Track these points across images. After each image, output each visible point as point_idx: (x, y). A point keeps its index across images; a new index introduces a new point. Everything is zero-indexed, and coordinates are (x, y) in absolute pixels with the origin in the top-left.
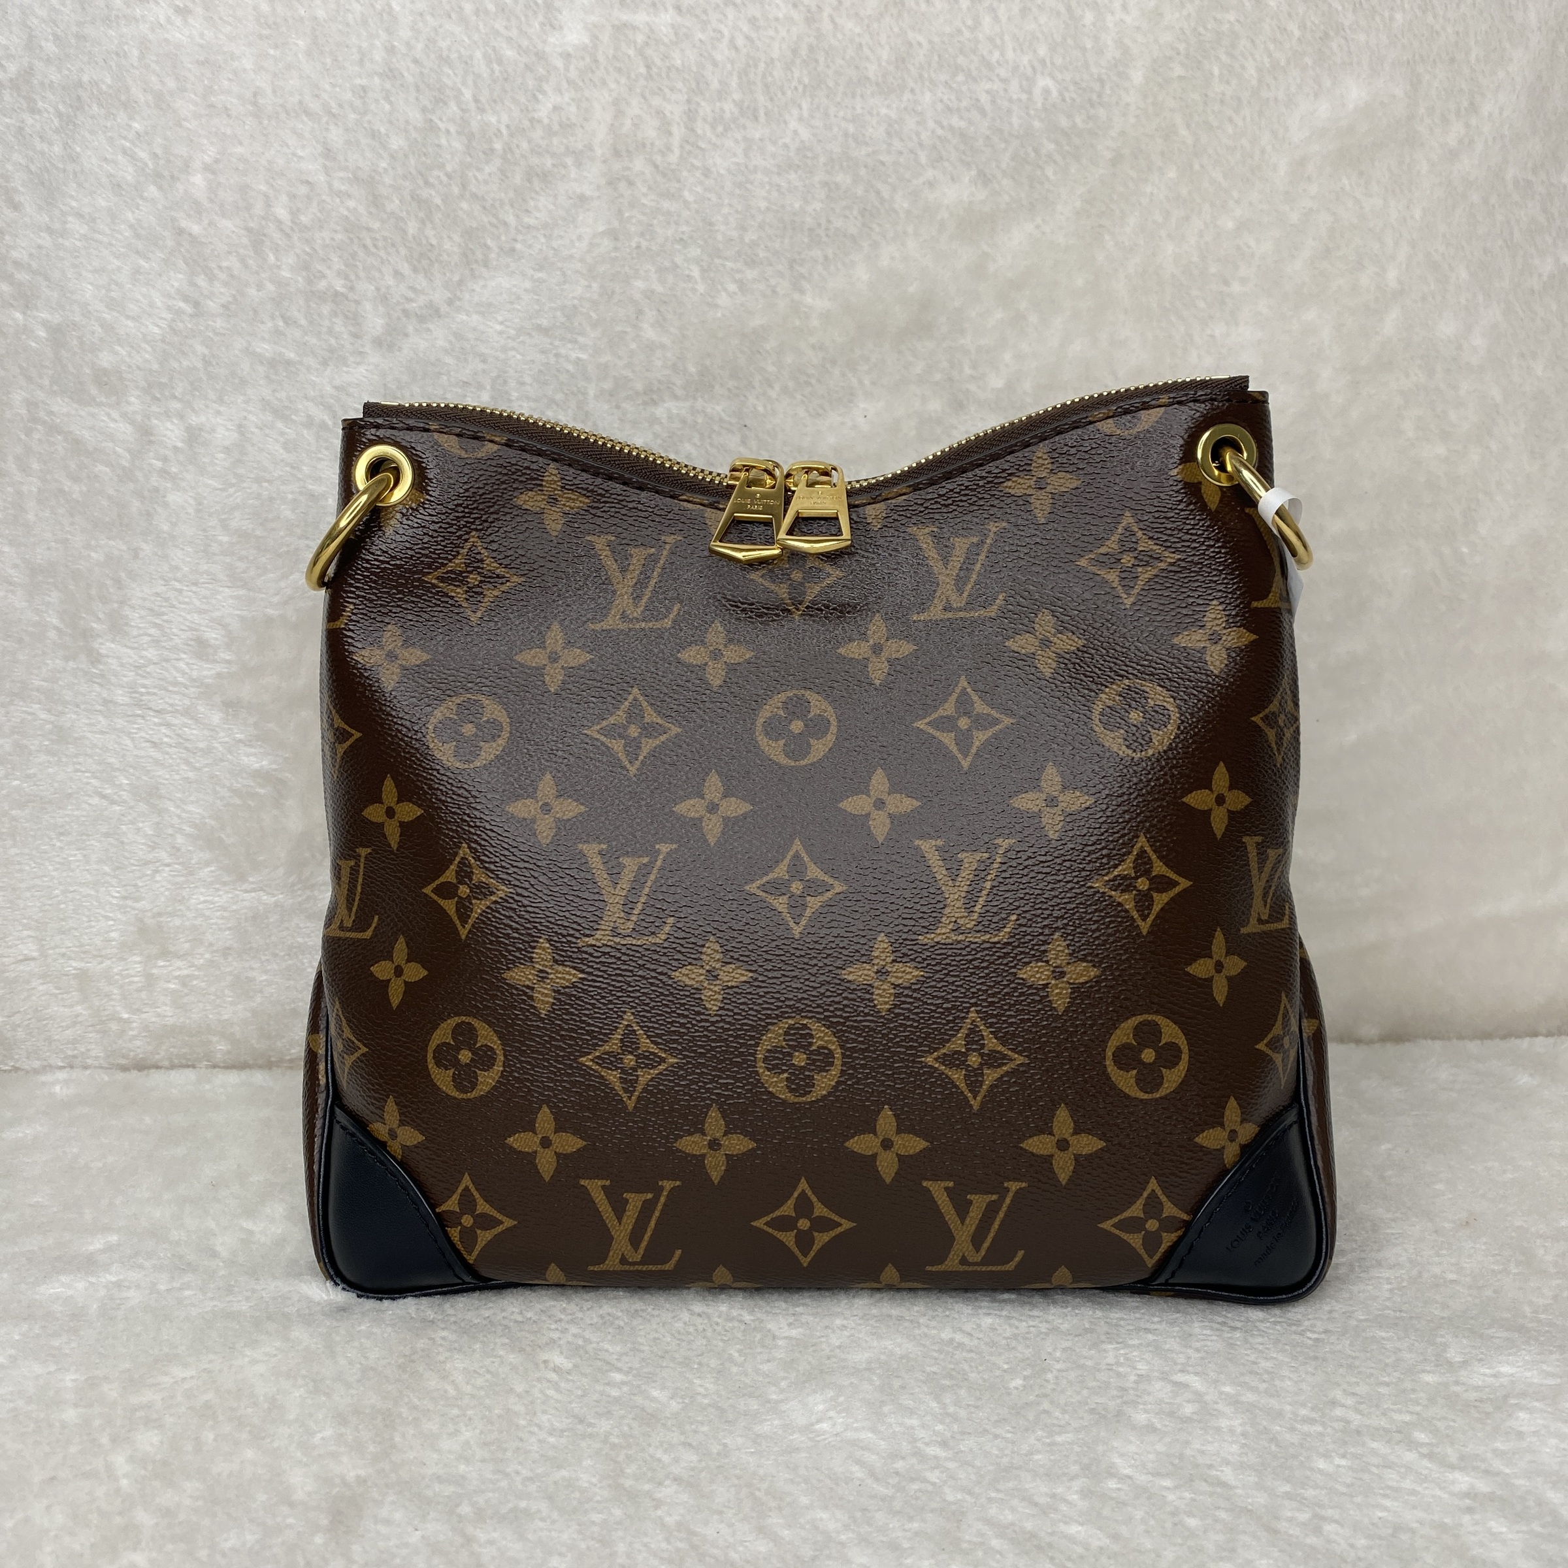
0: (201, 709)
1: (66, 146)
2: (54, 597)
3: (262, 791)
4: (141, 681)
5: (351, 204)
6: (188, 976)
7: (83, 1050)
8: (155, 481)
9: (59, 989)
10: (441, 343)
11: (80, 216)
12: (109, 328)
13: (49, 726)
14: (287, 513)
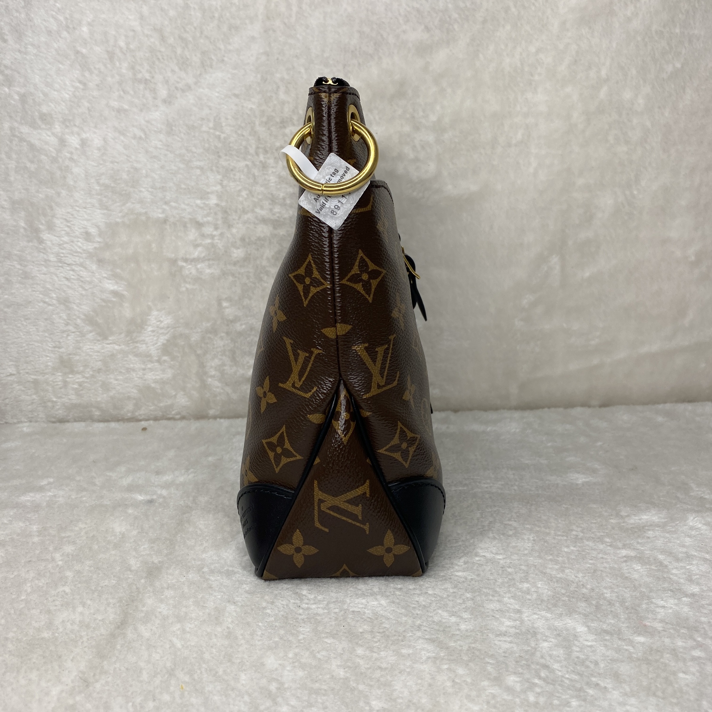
0: (88, 263)
1: (27, 14)
2: (23, 214)
3: (114, 299)
4: (62, 251)
5: (152, 40)
6: (83, 382)
7: (36, 414)
8: (67, 162)
9: (25, 388)
10: (192, 101)
11: (33, 45)
12: (45, 95)
13: (21, 272)
14: (125, 176)
